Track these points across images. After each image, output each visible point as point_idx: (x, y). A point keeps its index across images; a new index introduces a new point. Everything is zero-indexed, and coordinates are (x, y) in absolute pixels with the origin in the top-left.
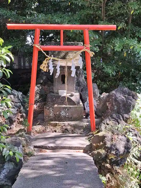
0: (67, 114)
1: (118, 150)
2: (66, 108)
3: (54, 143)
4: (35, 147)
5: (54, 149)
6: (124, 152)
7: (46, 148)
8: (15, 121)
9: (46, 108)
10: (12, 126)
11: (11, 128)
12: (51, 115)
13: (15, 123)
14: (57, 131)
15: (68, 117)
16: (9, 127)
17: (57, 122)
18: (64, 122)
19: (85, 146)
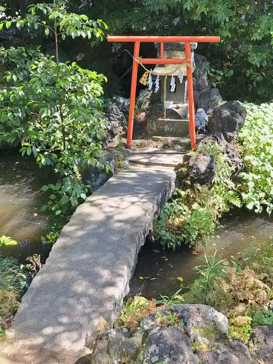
0: (171, 129)
1: (199, 169)
2: (170, 122)
3: (149, 158)
4: (130, 161)
5: (147, 165)
6: (206, 171)
7: (141, 163)
8: (116, 135)
9: (149, 121)
10: (114, 139)
11: (112, 141)
12: (154, 129)
13: (116, 136)
14: (159, 147)
15: (172, 132)
16: (111, 140)
17: (160, 137)
18: (167, 138)
19: (177, 164)
